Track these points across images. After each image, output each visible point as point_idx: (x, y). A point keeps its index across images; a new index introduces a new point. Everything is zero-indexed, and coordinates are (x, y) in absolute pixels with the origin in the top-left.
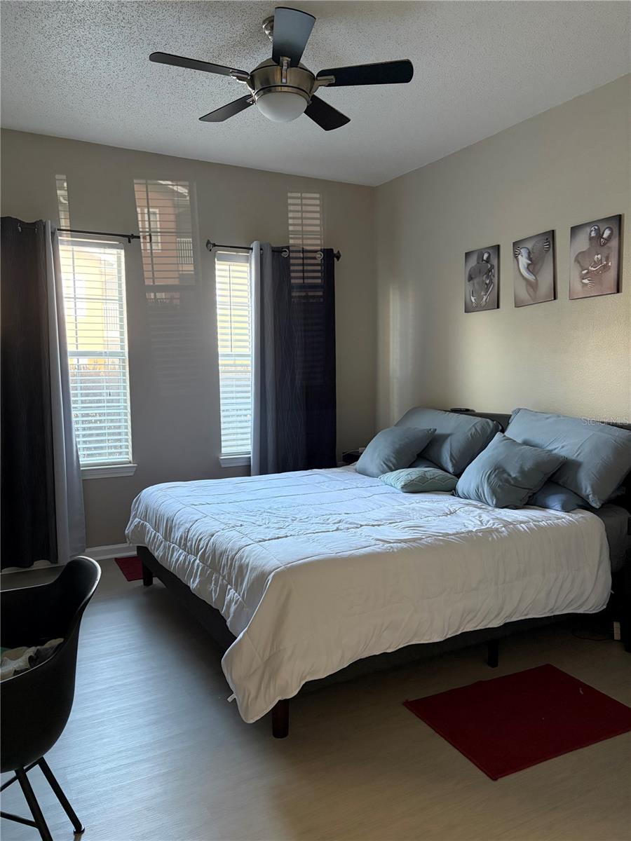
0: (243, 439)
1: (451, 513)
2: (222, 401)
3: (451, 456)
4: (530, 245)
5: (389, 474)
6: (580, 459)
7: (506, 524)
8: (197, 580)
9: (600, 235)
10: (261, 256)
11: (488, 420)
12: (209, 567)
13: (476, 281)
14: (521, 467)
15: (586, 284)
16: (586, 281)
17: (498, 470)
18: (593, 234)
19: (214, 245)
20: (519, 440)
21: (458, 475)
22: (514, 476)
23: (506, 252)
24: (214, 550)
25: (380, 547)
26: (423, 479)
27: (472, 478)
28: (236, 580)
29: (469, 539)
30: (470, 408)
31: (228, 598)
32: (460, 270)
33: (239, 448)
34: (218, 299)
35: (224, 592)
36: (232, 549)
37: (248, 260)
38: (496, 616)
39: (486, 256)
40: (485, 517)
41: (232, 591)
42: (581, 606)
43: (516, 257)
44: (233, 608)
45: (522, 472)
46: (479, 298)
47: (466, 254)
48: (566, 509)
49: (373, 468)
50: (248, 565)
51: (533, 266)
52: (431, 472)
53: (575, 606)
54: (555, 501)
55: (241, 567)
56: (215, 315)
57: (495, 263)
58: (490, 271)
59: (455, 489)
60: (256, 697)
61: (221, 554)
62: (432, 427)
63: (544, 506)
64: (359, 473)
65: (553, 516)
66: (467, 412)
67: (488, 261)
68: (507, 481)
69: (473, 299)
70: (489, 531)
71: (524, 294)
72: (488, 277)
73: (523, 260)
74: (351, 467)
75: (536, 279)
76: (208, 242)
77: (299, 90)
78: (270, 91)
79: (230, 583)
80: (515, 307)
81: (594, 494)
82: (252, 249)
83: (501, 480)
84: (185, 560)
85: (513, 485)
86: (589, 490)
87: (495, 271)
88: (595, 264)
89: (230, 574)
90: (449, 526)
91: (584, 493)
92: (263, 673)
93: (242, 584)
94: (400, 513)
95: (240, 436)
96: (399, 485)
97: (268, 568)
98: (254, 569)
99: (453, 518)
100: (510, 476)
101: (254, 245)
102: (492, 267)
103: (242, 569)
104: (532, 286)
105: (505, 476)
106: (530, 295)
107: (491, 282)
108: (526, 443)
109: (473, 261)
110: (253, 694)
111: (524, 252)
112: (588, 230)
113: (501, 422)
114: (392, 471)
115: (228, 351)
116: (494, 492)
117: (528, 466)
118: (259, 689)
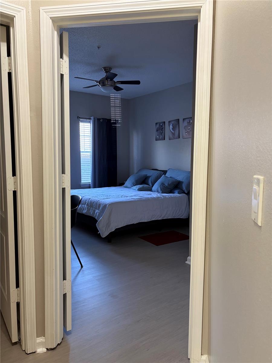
0: (88, 178)
1: (150, 194)
2: (81, 166)
3: (151, 182)
4: (173, 122)
5: (134, 187)
6: (183, 181)
7: (163, 196)
8: (86, 210)
9: (190, 122)
10: (94, 121)
11: (162, 172)
12: (90, 206)
13: (158, 131)
14: (168, 183)
15: (187, 135)
16: (186, 134)
17: (163, 184)
18: (188, 121)
19: (80, 118)
20: (169, 177)
21: (152, 186)
22: (166, 185)
23: (167, 124)
24: (91, 202)
25: (132, 200)
26: (143, 187)
27: (156, 186)
28: (98, 208)
29: (154, 199)
30: (157, 169)
31: (96, 212)
32: (154, 128)
33: (87, 181)
34: (81, 134)
35: (94, 211)
36: (96, 201)
37: (90, 122)
38: (160, 217)
39: (161, 124)
40: (158, 195)
41: (97, 210)
42: (181, 216)
43: (169, 126)
44: (97, 214)
45: (168, 184)
46: (159, 137)
47: (156, 123)
48: (179, 193)
49: (129, 186)
50: (101, 204)
51: (174, 129)
52: (145, 186)
53: (180, 216)
54: (176, 191)
55: (99, 204)
56: (79, 139)
57: (164, 127)
58: (162, 129)
59: (152, 190)
60: (105, 231)
61: (93, 203)
62: (146, 174)
63: (174, 193)
64: (125, 187)
65: (176, 195)
66: (156, 170)
67: (162, 126)
68: (165, 187)
69: (158, 137)
70: (159, 197)
71: (171, 136)
72: (162, 131)
73: (171, 127)
74: (122, 186)
75: (174, 132)
76: (78, 117)
77: (111, 86)
78: (104, 86)
79: (96, 209)
80: (169, 140)
81: (186, 189)
82: (91, 119)
83: (163, 186)
84: (81, 207)
85: (166, 188)
86: (185, 189)
87: (164, 129)
88: (189, 130)
89: (96, 207)
90: (149, 196)
91: (184, 190)
92: (107, 226)
93: (100, 208)
94: (137, 194)
95: (87, 177)
96: (137, 189)
97: (107, 203)
98: (103, 204)
99: (151, 195)
100: (165, 185)
101: (92, 118)
102: (163, 128)
103: (100, 205)
104: (173, 134)
105: (164, 185)
106: (173, 136)
107: (163, 132)
108: (170, 177)
109: (158, 126)
110: (104, 231)
111: (171, 124)
112: (187, 120)
113: (165, 172)
114: (134, 186)
115: (83, 150)
116: (161, 190)
117: (170, 183)
118: (105, 230)
